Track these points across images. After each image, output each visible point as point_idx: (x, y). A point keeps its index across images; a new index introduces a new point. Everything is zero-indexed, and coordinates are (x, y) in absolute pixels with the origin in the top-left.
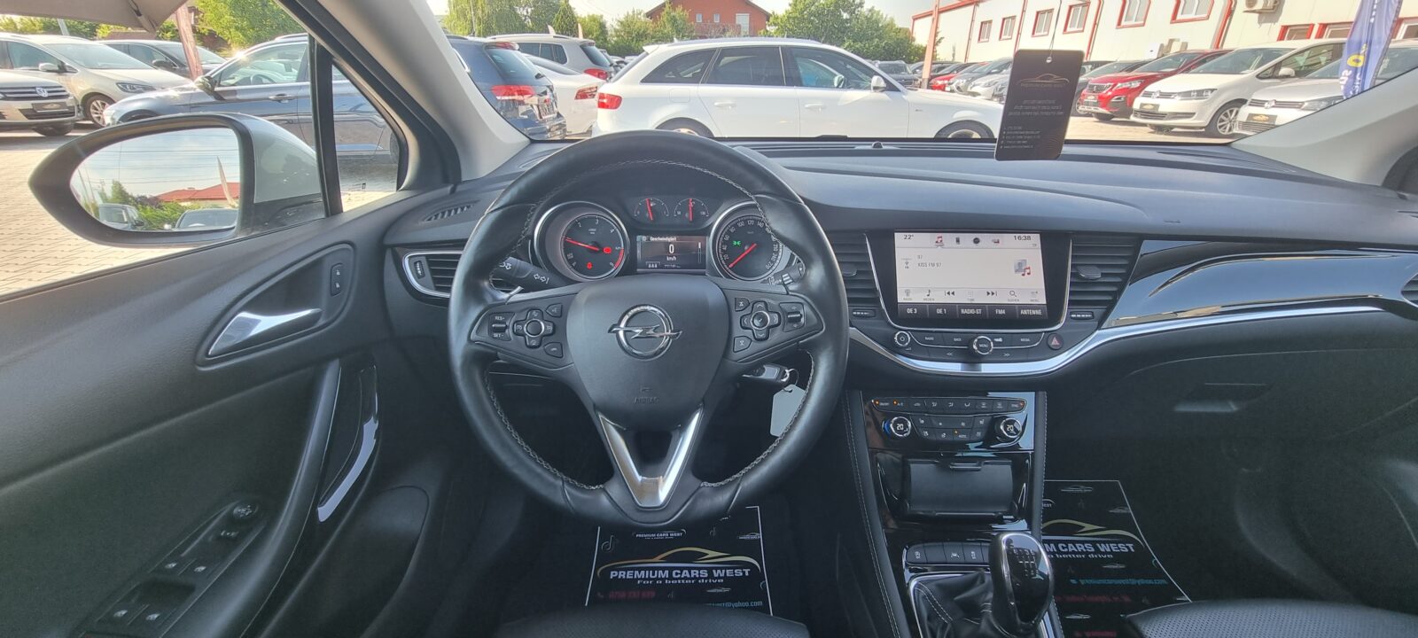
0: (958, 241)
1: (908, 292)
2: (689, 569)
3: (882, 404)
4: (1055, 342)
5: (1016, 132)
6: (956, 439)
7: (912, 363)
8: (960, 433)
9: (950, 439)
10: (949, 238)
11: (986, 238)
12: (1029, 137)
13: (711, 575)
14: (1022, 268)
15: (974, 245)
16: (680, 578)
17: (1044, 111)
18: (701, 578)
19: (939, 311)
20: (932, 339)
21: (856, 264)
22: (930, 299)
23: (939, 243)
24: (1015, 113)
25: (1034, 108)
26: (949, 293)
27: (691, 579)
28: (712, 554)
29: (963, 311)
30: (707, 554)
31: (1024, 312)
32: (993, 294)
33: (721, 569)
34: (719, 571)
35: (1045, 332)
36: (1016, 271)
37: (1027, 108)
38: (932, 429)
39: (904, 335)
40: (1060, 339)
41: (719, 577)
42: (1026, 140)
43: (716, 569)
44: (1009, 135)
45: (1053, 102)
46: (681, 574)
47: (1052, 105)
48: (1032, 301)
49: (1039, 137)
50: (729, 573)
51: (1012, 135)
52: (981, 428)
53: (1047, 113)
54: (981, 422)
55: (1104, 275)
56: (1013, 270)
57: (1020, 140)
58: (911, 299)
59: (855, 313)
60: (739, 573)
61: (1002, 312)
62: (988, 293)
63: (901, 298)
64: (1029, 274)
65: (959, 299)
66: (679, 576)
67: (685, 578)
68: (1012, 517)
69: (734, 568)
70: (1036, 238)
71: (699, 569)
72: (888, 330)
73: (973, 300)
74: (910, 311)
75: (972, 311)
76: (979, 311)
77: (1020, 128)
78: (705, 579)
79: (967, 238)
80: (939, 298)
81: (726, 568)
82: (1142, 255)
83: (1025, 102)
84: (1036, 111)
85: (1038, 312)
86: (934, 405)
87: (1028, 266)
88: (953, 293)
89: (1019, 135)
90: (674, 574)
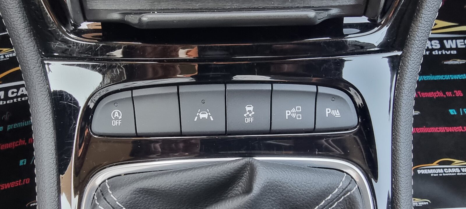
16: (17, 97)
46: (17, 92)
66: (15, 94)
68: (364, 20)
90: (10, 95)
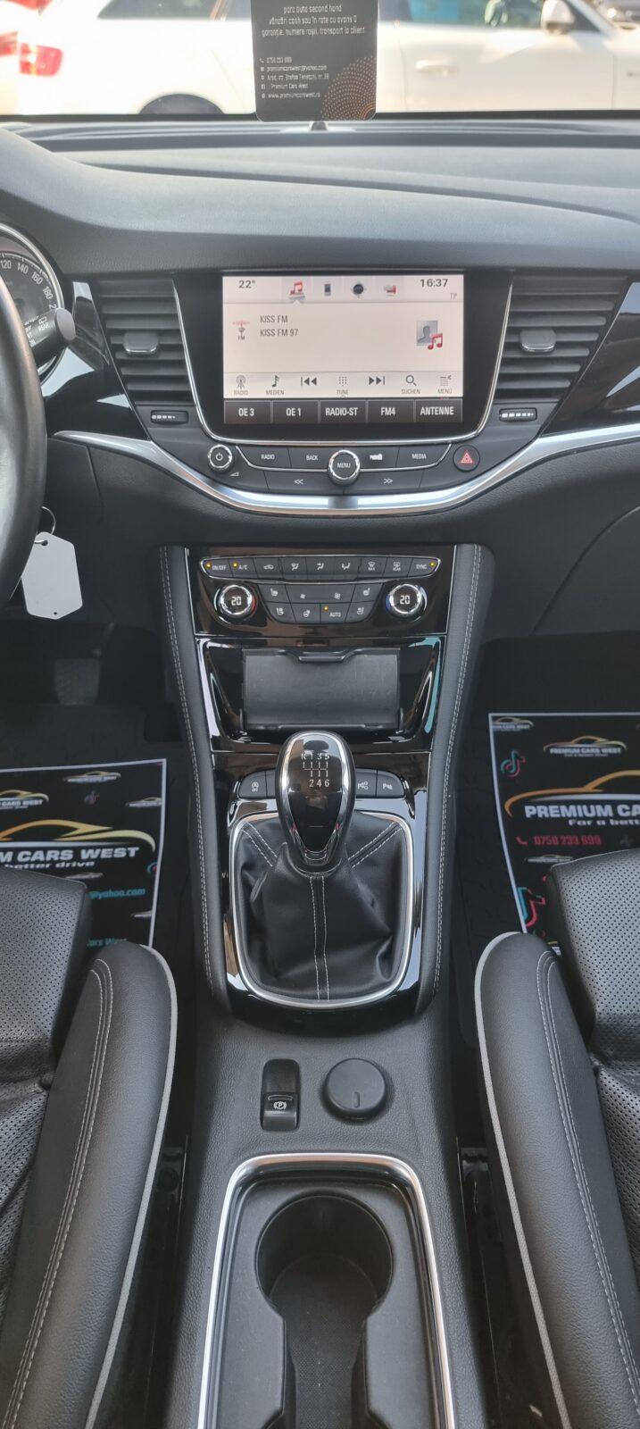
0: (328, 289)
1: (241, 381)
2: (45, 850)
3: (215, 568)
4: (467, 459)
5: (284, 69)
6: (325, 619)
7: (238, 497)
8: (331, 610)
9: (316, 619)
10: (313, 284)
11: (374, 284)
12: (308, 77)
13: (77, 857)
14: (429, 336)
15: (353, 296)
16: (29, 862)
17: (325, 26)
18: (60, 861)
19: (290, 412)
20: (271, 457)
21: (161, 333)
22: (277, 392)
23: (297, 294)
24: (275, 32)
25: (306, 21)
26: (307, 381)
27: (45, 862)
28: (83, 828)
29: (329, 412)
30: (74, 829)
31: (426, 411)
32: (378, 381)
33: (95, 848)
34: (91, 851)
35: (453, 443)
36: (420, 341)
37: (293, 21)
38: (288, 603)
39: (223, 449)
40: (475, 453)
41: (89, 860)
42: (304, 82)
43: (87, 848)
44: (271, 73)
45: (339, 8)
46: (31, 856)
47: (336, 14)
48: (440, 391)
49: (327, 76)
50: (105, 854)
51: (278, 73)
52: (364, 602)
53: (332, 31)
54: (366, 593)
55: (559, 345)
56: (416, 341)
57: (293, 82)
58: (244, 393)
59: (154, 417)
60: (120, 853)
61: (390, 411)
62: (371, 381)
63: (230, 391)
64: (440, 345)
65: (325, 390)
66: (27, 859)
67: (37, 862)
69: (114, 847)
70: (456, 283)
71: (61, 849)
72: (201, 443)
73: (346, 392)
74: (243, 412)
75: (342, 412)
76: (353, 411)
77: (289, 60)
78: (66, 862)
79: (343, 284)
80: (292, 390)
81: (101, 847)
82: (621, 314)
83: (287, 10)
84: (311, 26)
85: (449, 411)
86: (295, 566)
87: (439, 332)
88: (315, 381)
89: (290, 73)
90: (20, 858)
